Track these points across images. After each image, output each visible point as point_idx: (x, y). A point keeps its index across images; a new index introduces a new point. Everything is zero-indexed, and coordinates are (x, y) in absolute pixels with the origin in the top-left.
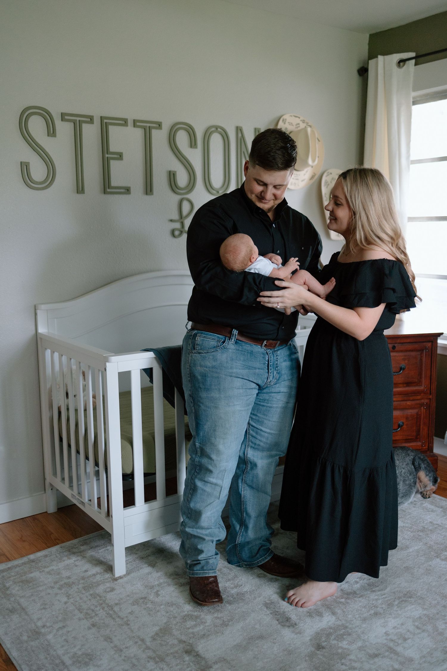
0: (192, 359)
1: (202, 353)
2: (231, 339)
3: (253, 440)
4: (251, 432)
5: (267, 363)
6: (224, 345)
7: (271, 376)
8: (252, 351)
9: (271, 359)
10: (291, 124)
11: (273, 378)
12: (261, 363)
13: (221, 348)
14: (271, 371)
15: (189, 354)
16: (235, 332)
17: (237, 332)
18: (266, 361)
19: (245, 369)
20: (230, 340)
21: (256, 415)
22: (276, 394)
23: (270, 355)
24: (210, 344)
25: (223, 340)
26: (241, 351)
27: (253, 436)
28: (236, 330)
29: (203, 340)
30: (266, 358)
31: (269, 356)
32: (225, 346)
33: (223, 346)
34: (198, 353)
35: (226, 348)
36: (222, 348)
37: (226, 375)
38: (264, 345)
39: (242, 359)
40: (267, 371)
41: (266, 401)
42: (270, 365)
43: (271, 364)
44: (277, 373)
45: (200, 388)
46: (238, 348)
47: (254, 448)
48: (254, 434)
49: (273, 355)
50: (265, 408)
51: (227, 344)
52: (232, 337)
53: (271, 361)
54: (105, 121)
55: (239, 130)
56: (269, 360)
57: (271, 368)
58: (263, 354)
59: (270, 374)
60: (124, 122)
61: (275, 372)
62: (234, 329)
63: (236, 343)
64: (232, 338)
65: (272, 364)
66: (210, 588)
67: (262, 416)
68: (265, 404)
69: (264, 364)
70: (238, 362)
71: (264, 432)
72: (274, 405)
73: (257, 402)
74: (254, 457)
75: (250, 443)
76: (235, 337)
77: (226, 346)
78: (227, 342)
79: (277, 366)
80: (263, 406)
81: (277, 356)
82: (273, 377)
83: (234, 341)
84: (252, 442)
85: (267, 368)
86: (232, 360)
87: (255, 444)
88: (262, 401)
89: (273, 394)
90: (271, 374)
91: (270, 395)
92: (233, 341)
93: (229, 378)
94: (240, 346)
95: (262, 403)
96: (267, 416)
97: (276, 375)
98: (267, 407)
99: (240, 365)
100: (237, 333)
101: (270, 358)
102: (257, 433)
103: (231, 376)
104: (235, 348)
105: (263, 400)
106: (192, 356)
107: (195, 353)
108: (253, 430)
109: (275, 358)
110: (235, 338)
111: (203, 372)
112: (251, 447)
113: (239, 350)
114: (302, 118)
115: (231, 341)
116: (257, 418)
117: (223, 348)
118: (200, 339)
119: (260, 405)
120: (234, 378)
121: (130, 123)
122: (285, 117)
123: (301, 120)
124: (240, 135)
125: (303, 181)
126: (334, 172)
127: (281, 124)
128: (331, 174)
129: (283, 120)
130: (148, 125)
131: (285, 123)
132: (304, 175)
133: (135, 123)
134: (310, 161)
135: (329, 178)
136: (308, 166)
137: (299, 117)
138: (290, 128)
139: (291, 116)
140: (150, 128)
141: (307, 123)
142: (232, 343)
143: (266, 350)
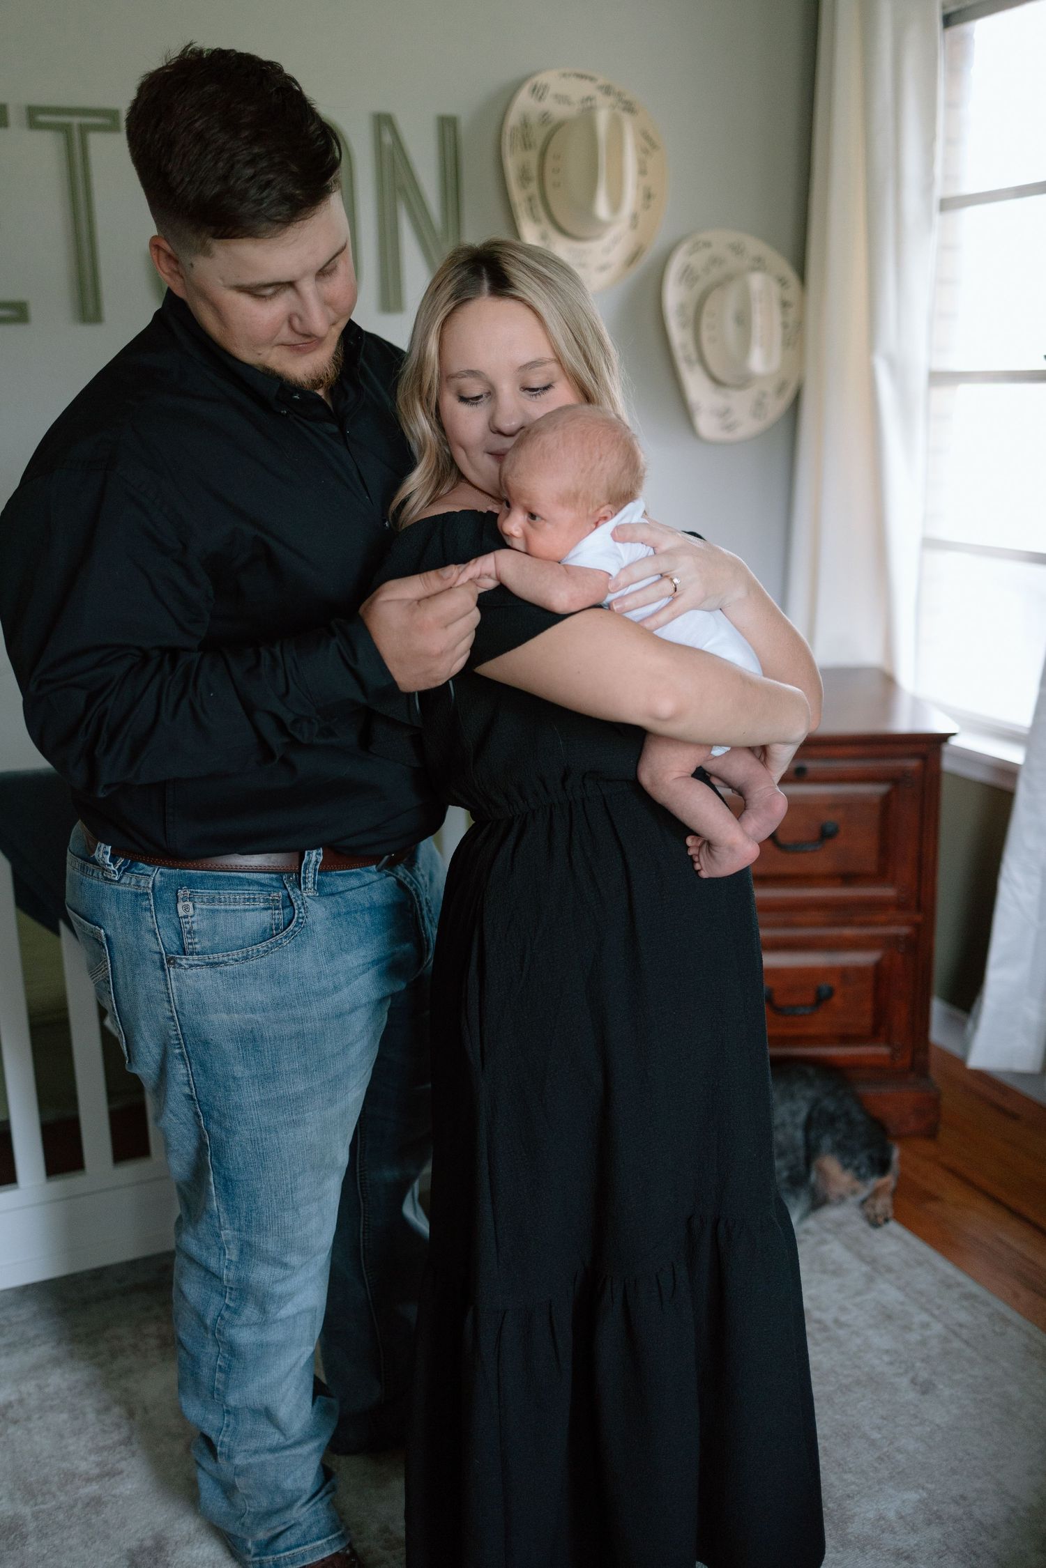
0: (185, 989)
1: (225, 963)
2: (305, 883)
6: (298, 918)
10: (562, 99)
13: (293, 935)
15: (164, 970)
20: (300, 889)
24: (248, 924)
26: (344, 913)
28: (314, 852)
29: (213, 911)
32: (301, 920)
33: (293, 922)
34: (207, 964)
35: (306, 926)
36: (298, 934)
45: (234, 1078)
46: (334, 909)
51: (302, 910)
52: (305, 873)
55: (383, 122)
62: (307, 851)
64: (305, 878)
70: (348, 957)
77: (303, 918)
78: (300, 902)
83: (314, 883)
94: (338, 899)
100: (318, 858)
104: (327, 912)
106: (178, 978)
107: (191, 966)
110: (315, 875)
111: (244, 1027)
113: (339, 915)
114: (602, 81)
115: (305, 889)
117: (296, 929)
118: (197, 911)
122: (541, 79)
123: (601, 88)
124: (387, 139)
125: (603, 268)
126: (720, 239)
127: (524, 101)
128: (707, 245)
129: (534, 90)
130: (76, 121)
131: (541, 97)
132: (607, 251)
133: (35, 117)
134: (602, 208)
135: (699, 260)
136: (601, 226)
137: (592, 79)
138: (559, 111)
139: (564, 75)
140: (84, 129)
141: (619, 94)
142: (310, 894)
143: (394, 875)
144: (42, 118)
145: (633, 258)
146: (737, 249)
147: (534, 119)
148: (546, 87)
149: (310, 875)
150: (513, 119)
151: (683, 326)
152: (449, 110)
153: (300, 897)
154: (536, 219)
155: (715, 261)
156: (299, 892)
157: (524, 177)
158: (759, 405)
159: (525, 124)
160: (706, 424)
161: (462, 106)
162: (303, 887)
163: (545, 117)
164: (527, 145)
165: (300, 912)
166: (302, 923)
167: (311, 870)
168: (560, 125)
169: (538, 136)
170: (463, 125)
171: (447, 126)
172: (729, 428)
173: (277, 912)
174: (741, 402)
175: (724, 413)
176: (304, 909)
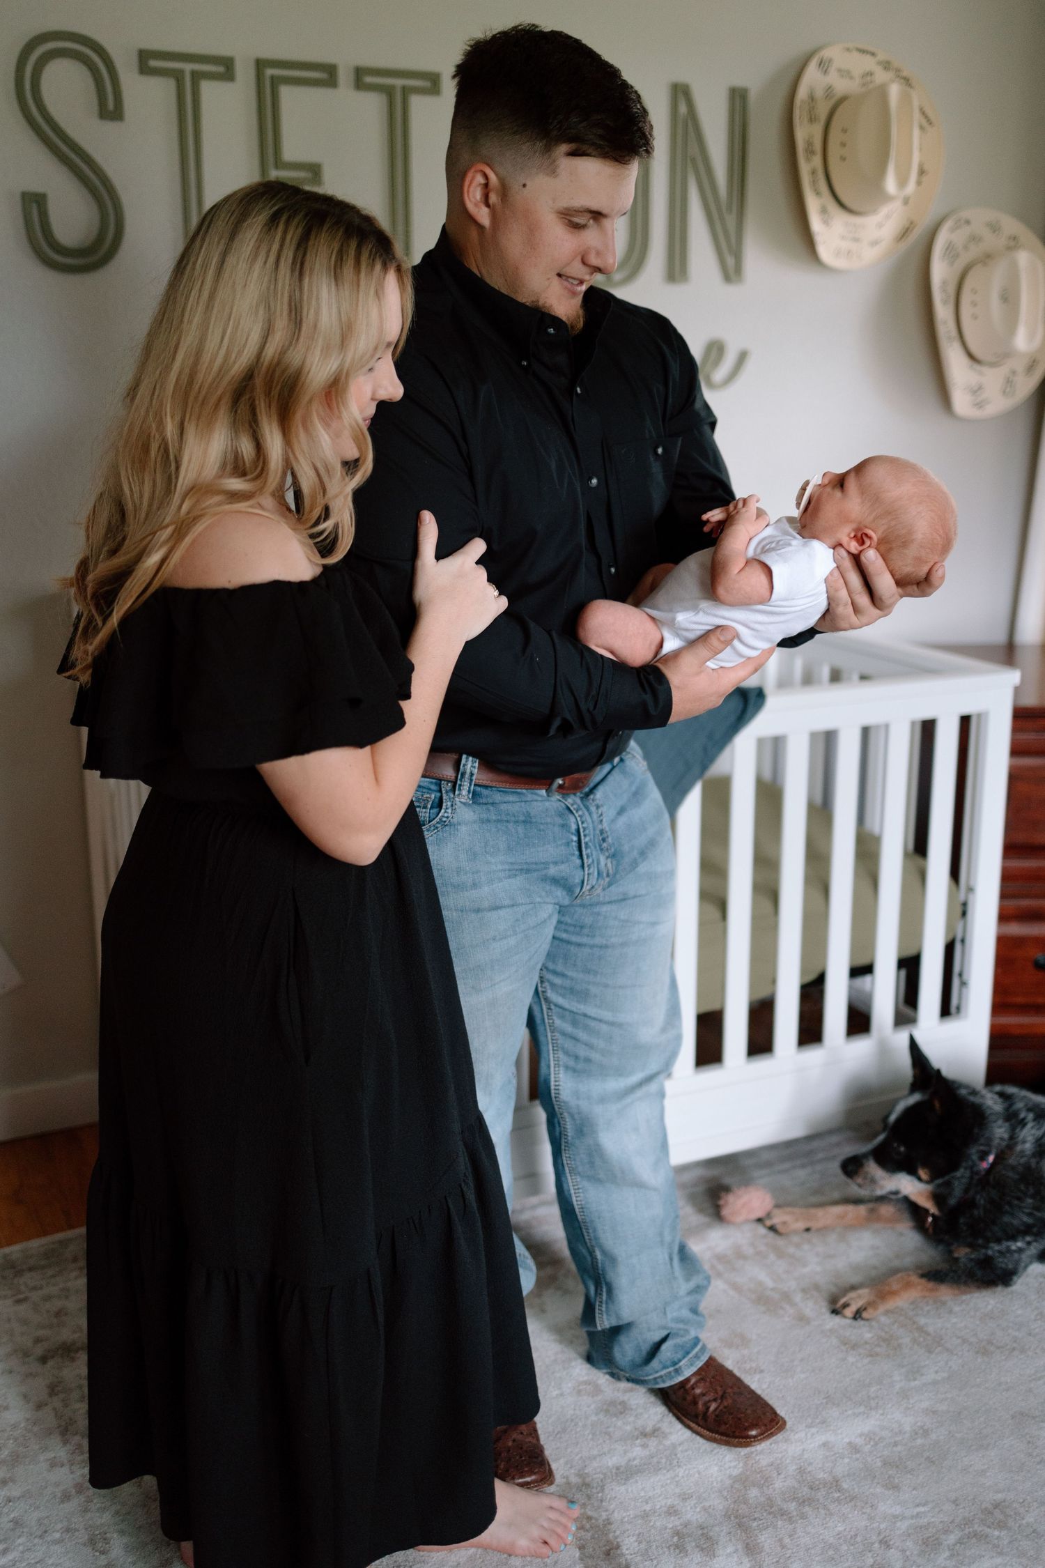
2: (460, 790)
3: (569, 1044)
4: (558, 1022)
5: (575, 838)
6: (443, 816)
7: (591, 877)
8: (528, 815)
9: (585, 825)
10: (845, 74)
11: (598, 879)
12: (559, 843)
13: (432, 828)
14: (590, 860)
16: (469, 766)
17: (477, 765)
18: (572, 834)
19: (516, 875)
20: (454, 794)
21: (563, 975)
22: (614, 907)
23: (580, 813)
25: (433, 796)
26: (495, 821)
27: (564, 1034)
28: (471, 758)
30: (570, 827)
31: (579, 819)
32: (444, 819)
33: (437, 819)
35: (450, 824)
36: (437, 828)
37: (462, 911)
38: (555, 786)
39: (502, 846)
40: (578, 862)
41: (586, 931)
42: (586, 843)
43: (587, 839)
44: (607, 857)
46: (485, 816)
47: (574, 1070)
48: (568, 1028)
49: (588, 809)
50: (587, 950)
51: (449, 811)
52: (461, 781)
53: (587, 832)
54: (270, 72)
55: (680, 93)
56: (581, 830)
57: (589, 851)
58: (561, 815)
59: (589, 869)
60: (326, 75)
61: (602, 859)
62: (464, 757)
63: (475, 795)
64: (460, 785)
65: (590, 840)
66: (514, 1441)
67: (581, 976)
68: (584, 940)
69: (568, 844)
70: (493, 861)
71: (595, 1019)
72: (613, 940)
73: (559, 934)
74: (578, 1098)
75: (561, 1055)
76: (471, 780)
77: (447, 817)
78: (449, 804)
79: (605, 835)
80: (579, 945)
81: (598, 807)
82: (599, 873)
83: (469, 792)
84: (567, 1053)
85: (577, 853)
86: (474, 856)
87: (577, 1058)
88: (571, 929)
89: (605, 909)
90: (591, 870)
91: (596, 909)
92: (464, 792)
93: (473, 916)
94: (491, 808)
95: (574, 939)
96: (596, 973)
97: (606, 865)
98: (592, 947)
99: (500, 867)
100: (474, 767)
101: (582, 823)
102: (575, 1023)
103: (478, 911)
104: (476, 817)
105: (575, 926)
108: (562, 1017)
109: (595, 816)
110: (470, 785)
112: (567, 1068)
113: (488, 821)
114: (881, 56)
115: (459, 795)
116: (567, 983)
117: (438, 825)
119: (568, 942)
120: (489, 914)
121: (345, 76)
122: (826, 53)
123: (880, 63)
124: (683, 109)
125: (875, 243)
126: (979, 216)
127: (812, 76)
128: (968, 222)
129: (821, 62)
130: (399, 82)
131: (826, 71)
132: (880, 226)
133: (361, 77)
134: (891, 185)
135: (959, 237)
136: (885, 198)
137: (873, 54)
138: (842, 86)
139: (848, 50)
140: (406, 91)
141: (898, 70)
142: (463, 800)
143: (564, 801)
144: (369, 79)
145: (905, 233)
146: (994, 228)
147: (819, 93)
148: (830, 61)
149: (466, 783)
150: (802, 93)
151: (945, 302)
152: (739, 82)
153: (452, 800)
154: (818, 193)
155: (975, 239)
156: (452, 796)
157: (810, 151)
158: (1009, 382)
159: (812, 98)
160: (961, 401)
161: (753, 79)
162: (457, 792)
163: (829, 91)
164: (812, 119)
165: (445, 812)
166: (445, 822)
167: (466, 780)
168: (843, 99)
169: (823, 111)
170: (753, 97)
171: (738, 98)
172: (979, 405)
173: (424, 810)
174: (992, 379)
175: (976, 390)
176: (452, 810)
